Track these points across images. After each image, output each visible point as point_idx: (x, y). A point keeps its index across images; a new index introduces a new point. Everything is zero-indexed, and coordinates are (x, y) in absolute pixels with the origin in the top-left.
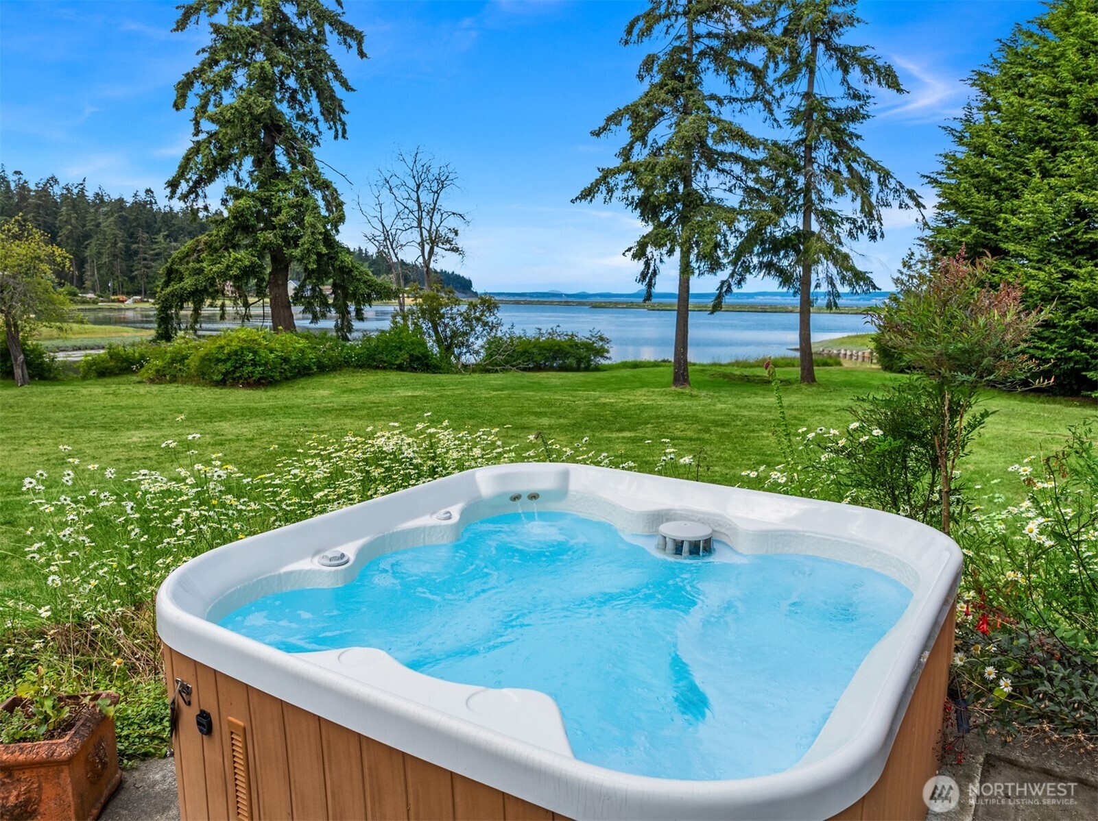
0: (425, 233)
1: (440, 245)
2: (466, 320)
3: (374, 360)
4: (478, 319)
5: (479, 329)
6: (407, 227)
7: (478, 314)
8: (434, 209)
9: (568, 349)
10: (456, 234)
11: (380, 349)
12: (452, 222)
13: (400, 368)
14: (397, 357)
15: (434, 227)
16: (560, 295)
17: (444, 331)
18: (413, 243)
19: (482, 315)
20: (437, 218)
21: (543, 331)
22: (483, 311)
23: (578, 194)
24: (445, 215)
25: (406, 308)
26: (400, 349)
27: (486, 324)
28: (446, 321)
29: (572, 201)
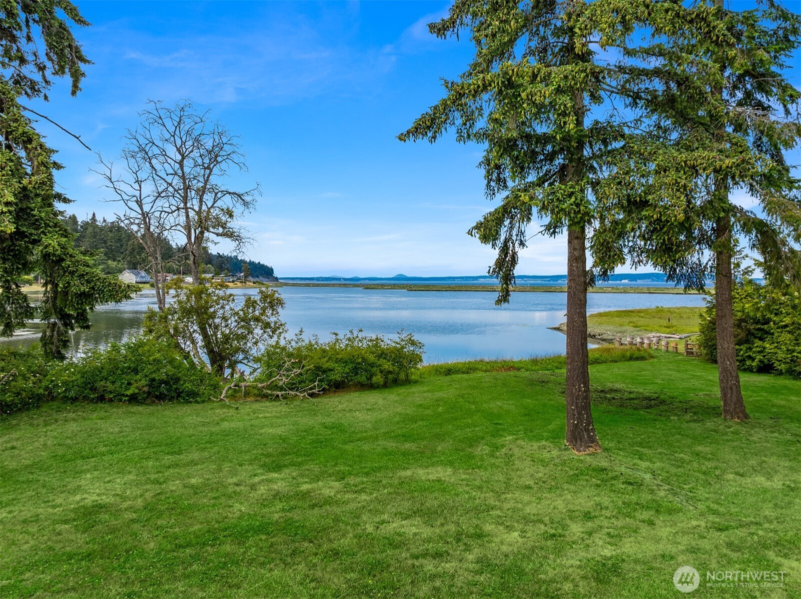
0: (192, 214)
1: (211, 229)
2: (243, 320)
3: (93, 389)
4: (257, 320)
5: (258, 331)
6: (174, 208)
7: (257, 313)
8: (204, 188)
9: (372, 358)
10: (231, 216)
11: (105, 373)
12: (226, 202)
13: (133, 399)
14: (129, 384)
15: (204, 208)
16: (339, 279)
17: (215, 334)
18: (179, 227)
19: (262, 314)
20: (208, 198)
21: (341, 337)
22: (264, 309)
23: (410, 125)
24: (219, 195)
25: (167, 306)
26: (136, 371)
27: (267, 325)
28: (217, 321)
29: (402, 137)
